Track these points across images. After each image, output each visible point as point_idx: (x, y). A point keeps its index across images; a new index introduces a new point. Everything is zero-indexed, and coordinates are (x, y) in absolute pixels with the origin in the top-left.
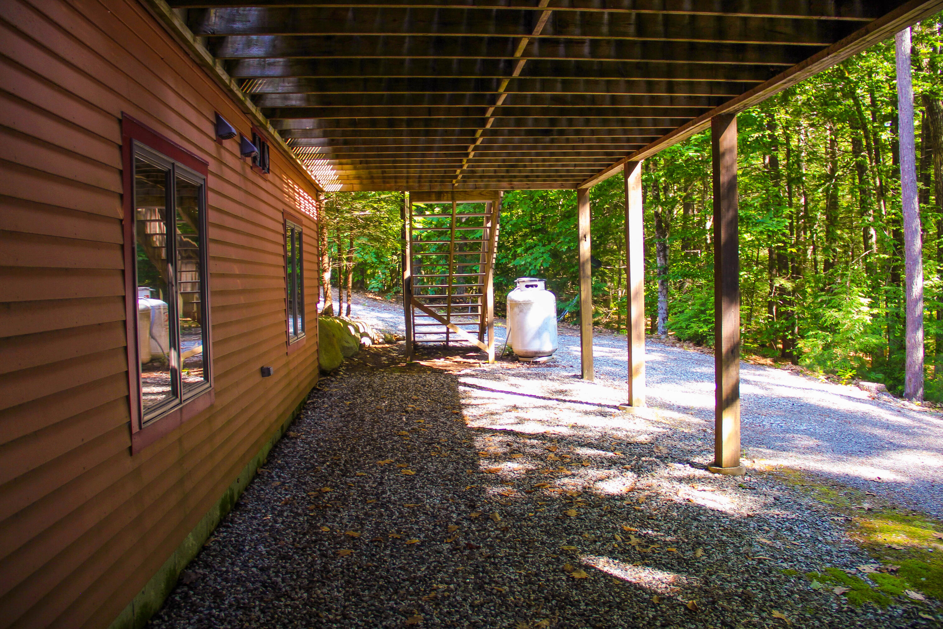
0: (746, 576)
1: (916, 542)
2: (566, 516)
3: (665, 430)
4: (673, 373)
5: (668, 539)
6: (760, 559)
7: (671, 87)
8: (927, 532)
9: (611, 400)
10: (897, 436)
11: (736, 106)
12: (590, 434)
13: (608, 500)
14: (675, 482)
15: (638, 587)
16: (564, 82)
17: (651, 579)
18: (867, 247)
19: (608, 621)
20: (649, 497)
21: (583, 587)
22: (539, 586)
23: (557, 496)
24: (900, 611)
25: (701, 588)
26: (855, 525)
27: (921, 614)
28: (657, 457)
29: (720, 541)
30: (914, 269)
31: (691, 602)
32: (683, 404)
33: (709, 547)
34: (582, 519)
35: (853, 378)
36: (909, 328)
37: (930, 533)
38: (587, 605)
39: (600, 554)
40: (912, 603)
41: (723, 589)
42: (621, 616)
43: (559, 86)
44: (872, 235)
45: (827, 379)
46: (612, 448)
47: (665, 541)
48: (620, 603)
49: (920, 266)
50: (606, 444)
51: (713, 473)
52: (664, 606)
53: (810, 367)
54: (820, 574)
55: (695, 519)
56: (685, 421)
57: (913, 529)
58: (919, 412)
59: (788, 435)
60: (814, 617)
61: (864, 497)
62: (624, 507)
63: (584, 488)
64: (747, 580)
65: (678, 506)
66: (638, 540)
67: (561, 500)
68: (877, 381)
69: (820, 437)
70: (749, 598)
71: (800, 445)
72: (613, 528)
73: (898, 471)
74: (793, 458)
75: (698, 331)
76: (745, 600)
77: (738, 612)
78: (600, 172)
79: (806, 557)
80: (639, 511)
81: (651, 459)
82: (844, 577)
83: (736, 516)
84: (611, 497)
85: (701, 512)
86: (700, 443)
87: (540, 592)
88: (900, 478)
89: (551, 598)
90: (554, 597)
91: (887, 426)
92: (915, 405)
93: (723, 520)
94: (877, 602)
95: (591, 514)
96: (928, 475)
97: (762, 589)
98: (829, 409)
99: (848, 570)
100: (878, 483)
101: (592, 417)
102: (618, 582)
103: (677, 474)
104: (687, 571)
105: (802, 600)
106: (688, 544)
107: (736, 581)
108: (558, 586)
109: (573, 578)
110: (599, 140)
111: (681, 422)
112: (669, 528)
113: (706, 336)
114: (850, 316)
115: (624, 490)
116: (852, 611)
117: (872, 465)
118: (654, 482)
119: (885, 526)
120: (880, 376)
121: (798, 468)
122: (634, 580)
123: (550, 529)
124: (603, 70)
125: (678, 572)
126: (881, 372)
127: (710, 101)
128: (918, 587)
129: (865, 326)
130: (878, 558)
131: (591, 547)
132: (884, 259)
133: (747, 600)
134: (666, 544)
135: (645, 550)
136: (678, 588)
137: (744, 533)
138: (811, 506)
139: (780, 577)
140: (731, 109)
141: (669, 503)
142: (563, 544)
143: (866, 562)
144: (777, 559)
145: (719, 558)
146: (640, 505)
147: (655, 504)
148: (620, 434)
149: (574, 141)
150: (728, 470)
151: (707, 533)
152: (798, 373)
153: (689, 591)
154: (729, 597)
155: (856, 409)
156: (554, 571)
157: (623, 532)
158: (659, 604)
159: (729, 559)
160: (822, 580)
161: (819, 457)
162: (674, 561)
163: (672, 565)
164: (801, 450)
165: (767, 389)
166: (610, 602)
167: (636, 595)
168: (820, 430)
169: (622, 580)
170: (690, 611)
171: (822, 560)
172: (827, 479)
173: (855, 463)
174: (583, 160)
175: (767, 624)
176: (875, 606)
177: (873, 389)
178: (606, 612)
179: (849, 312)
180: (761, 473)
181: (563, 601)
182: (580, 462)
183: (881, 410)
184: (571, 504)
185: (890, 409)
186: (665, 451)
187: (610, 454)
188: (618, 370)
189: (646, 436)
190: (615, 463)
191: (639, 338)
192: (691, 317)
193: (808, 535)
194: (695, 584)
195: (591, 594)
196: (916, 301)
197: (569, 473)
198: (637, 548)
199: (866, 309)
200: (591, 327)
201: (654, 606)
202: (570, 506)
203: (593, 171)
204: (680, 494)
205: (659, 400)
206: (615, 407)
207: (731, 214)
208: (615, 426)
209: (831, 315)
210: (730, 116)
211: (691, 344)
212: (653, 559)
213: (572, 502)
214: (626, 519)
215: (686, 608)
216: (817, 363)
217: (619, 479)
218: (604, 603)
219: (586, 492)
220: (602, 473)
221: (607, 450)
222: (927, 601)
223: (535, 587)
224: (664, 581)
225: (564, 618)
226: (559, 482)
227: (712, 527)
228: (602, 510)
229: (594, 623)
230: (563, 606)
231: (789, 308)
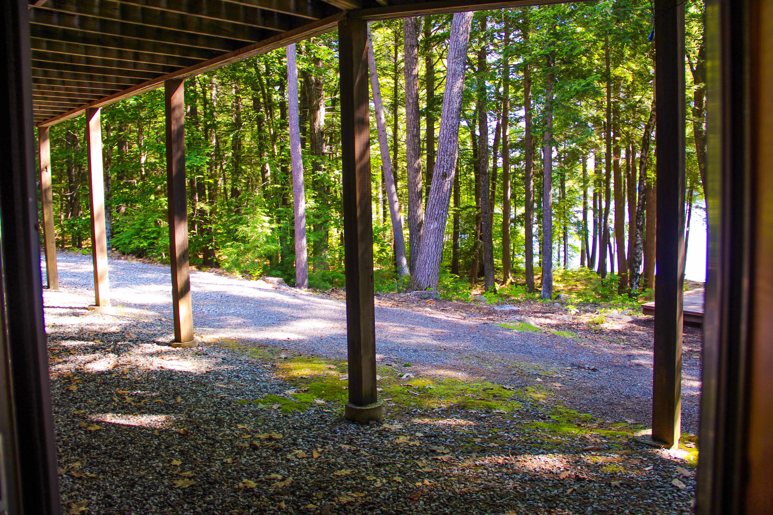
0: (215, 408)
1: (316, 372)
2: (69, 391)
3: (130, 322)
4: (124, 280)
5: (154, 394)
6: (221, 397)
7: (137, 56)
8: (322, 366)
9: (78, 303)
10: (295, 311)
11: (185, 75)
12: (70, 330)
13: (100, 375)
14: (148, 357)
15: (141, 428)
16: (48, 42)
17: (149, 421)
18: (264, 180)
19: (126, 453)
20: (130, 369)
21: (99, 435)
22: (64, 441)
23: (56, 378)
24: (313, 411)
25: (186, 420)
26: (278, 368)
27: (324, 410)
28: (130, 341)
29: (192, 390)
30: (300, 195)
31: (182, 429)
32: (138, 302)
33: (185, 395)
34: (83, 391)
35: (260, 276)
36: (297, 237)
37: (324, 366)
38: (106, 446)
39: (106, 412)
40: (319, 405)
41: (202, 419)
42: (135, 448)
43: (44, 45)
44: (267, 171)
45: (243, 277)
46: (92, 339)
47: (152, 396)
48: (132, 440)
49: (303, 193)
50: (86, 336)
51: (175, 347)
52: (164, 436)
53: (228, 269)
54: (262, 400)
55: (170, 379)
56: (143, 315)
57: (314, 365)
58: (307, 295)
59: (222, 318)
60: (264, 424)
61: (281, 351)
62: (114, 378)
63: (77, 370)
64: (216, 410)
65: (155, 373)
66: (131, 398)
67: (61, 381)
68: (277, 276)
69: (245, 317)
70: (221, 420)
71: (232, 324)
72: (109, 393)
73: (299, 333)
74: (229, 332)
75: (139, 246)
76: (218, 422)
77: (216, 430)
78: (62, 114)
79: (251, 391)
80: (126, 379)
81: (125, 343)
82: (277, 399)
83: (198, 373)
84: (101, 373)
85: (173, 374)
86: (159, 328)
87: (65, 446)
88: (301, 337)
89: (76, 448)
90: (78, 447)
91: (288, 306)
92: (303, 291)
93: (190, 377)
94: (299, 409)
95: (89, 386)
96: (318, 333)
97: (227, 414)
98: (248, 298)
99: (279, 395)
100: (288, 341)
101: (67, 318)
102: (125, 427)
103: (148, 351)
104: (174, 412)
105: (254, 416)
106: (169, 395)
107: (209, 412)
108: (79, 439)
109: (90, 431)
110: (67, 89)
111: (140, 316)
112: (153, 387)
113: (146, 250)
114: (256, 230)
115: (110, 367)
116: (286, 416)
117: (282, 331)
118: (132, 359)
119: (297, 366)
120: (279, 273)
121: (234, 338)
122: (137, 424)
123: (59, 402)
124: (86, 39)
125: (167, 413)
126: (279, 270)
127: (164, 69)
128: (321, 397)
129: (267, 237)
130: (296, 385)
131: (97, 409)
132: (276, 188)
133: (220, 422)
134: (153, 398)
135: (139, 404)
136: (171, 423)
137: (207, 383)
138: (248, 361)
139: (237, 405)
140: (181, 76)
141: (147, 371)
142: (73, 410)
143: (289, 389)
144: (233, 395)
145: (193, 401)
146: (125, 375)
147: (137, 373)
148: (94, 328)
149: (45, 88)
150: (186, 343)
151: (181, 386)
152: (220, 274)
153: (179, 423)
154: (207, 422)
155: (266, 296)
156: (73, 429)
157: (118, 395)
158: (160, 435)
159: (201, 401)
160: (264, 403)
161: (247, 330)
162: (162, 408)
163: (162, 410)
164: (234, 326)
165: (200, 287)
166: (123, 441)
167: (142, 433)
168: (243, 312)
169: (128, 426)
170: (183, 435)
171: (262, 392)
172: (255, 343)
173: (271, 331)
174: (49, 104)
175: (236, 433)
176: (299, 411)
177: (275, 282)
178: (123, 448)
179: (255, 227)
180: (209, 344)
181: (86, 447)
182: (68, 351)
183: (282, 296)
184: (70, 382)
185: (289, 295)
186: (134, 336)
187: (91, 343)
188: (77, 280)
189: (117, 327)
190: (98, 349)
191: (102, 251)
192: (133, 235)
193: (250, 378)
194: (182, 419)
195: (107, 439)
196: (302, 218)
197: (61, 360)
198: (133, 404)
199: (267, 225)
200: (54, 245)
201: (157, 437)
202: (69, 384)
203: (55, 113)
204: (154, 364)
205: (118, 300)
206: (84, 308)
207: (180, 153)
208: (89, 322)
209: (242, 229)
210: (179, 82)
211: (134, 257)
212: (146, 409)
213: (70, 381)
214: (118, 386)
215: (180, 434)
216: (234, 266)
217: (104, 359)
218: (119, 443)
219: (79, 372)
220: (89, 357)
221: (88, 340)
222: (326, 403)
223: (61, 443)
224: (159, 420)
225: (91, 458)
226: (54, 369)
227: (184, 382)
228: (97, 383)
229: (116, 456)
230: (88, 451)
231: (209, 226)
